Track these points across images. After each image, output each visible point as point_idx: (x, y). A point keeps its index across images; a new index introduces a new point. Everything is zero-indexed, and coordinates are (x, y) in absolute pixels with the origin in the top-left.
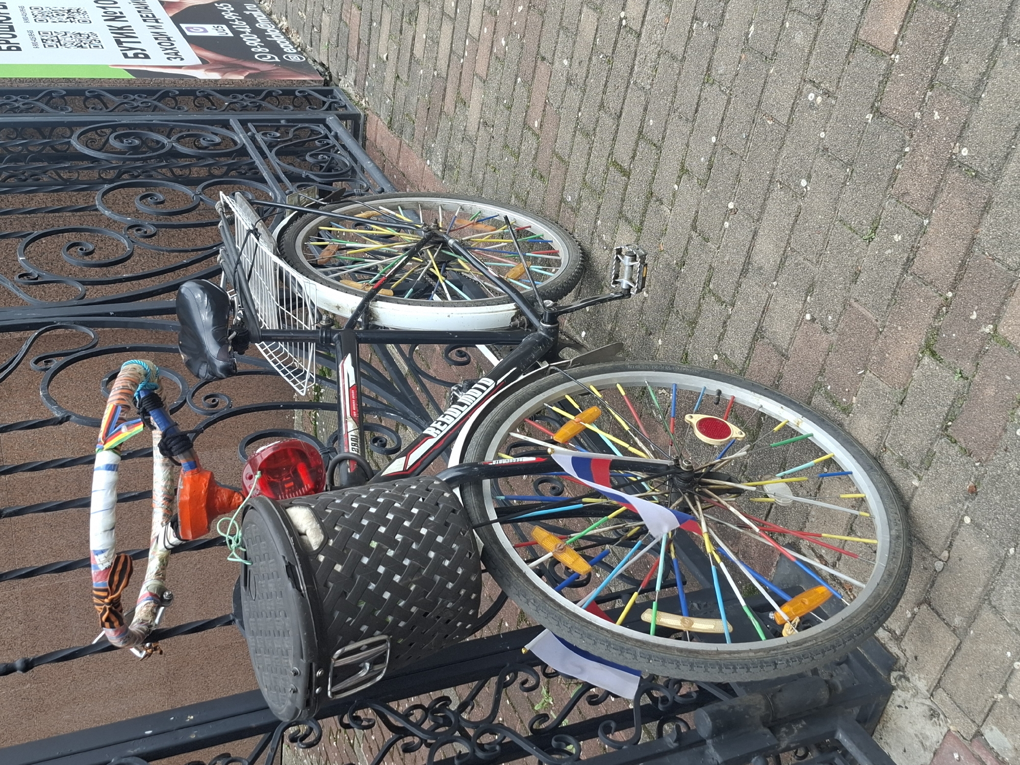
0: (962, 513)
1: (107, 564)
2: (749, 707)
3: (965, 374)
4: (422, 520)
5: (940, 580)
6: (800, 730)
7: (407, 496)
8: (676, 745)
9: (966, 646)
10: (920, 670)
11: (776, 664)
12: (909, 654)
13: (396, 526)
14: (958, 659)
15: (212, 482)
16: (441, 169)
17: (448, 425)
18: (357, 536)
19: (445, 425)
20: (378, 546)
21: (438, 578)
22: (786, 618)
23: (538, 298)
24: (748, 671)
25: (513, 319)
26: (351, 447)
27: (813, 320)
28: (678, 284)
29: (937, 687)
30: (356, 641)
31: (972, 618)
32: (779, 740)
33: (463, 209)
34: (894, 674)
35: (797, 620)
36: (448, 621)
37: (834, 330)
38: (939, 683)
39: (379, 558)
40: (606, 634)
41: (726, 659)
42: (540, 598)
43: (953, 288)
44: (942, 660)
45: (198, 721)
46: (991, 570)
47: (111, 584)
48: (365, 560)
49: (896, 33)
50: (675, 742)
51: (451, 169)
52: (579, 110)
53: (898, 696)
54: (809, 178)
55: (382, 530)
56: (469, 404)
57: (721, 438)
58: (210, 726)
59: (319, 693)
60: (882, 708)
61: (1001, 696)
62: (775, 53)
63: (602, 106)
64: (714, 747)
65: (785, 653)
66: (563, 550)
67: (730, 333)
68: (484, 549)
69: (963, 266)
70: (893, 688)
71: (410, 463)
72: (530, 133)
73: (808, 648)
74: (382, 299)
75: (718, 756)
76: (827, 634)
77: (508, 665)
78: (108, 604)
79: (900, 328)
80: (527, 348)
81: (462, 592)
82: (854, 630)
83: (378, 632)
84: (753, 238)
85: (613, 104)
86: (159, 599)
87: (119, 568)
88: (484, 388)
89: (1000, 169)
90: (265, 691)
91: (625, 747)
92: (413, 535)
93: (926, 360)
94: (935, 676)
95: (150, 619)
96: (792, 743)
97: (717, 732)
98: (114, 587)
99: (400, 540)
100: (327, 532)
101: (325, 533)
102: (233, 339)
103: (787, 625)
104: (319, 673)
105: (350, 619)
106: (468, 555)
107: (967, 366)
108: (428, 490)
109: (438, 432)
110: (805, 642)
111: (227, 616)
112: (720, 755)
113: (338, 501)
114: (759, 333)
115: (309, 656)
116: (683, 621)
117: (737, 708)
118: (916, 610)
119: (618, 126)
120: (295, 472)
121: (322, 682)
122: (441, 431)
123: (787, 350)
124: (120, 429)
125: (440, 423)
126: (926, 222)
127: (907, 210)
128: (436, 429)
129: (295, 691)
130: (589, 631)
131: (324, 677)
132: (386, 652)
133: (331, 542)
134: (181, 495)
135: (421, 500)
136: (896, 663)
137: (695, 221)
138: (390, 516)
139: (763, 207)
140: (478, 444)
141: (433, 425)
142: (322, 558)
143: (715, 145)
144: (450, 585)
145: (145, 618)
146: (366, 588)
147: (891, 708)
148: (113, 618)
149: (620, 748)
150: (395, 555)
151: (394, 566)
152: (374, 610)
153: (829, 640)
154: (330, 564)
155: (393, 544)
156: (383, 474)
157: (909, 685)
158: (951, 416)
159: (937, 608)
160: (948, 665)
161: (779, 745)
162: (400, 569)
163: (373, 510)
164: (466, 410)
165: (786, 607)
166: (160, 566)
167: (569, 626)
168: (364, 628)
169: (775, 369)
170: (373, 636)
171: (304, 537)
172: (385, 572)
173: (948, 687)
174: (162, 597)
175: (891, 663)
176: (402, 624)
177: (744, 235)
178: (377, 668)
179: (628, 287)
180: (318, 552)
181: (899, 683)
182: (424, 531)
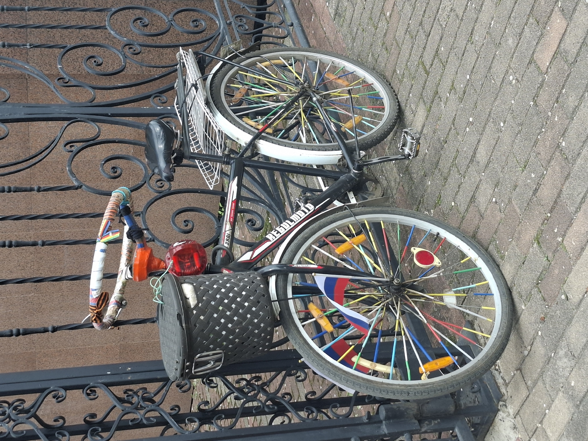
0: (538, 329)
1: (97, 296)
2: (408, 409)
3: (549, 259)
4: (246, 298)
5: (526, 360)
6: (435, 424)
7: (242, 284)
8: (367, 421)
9: (531, 396)
10: (512, 403)
11: (409, 393)
12: (509, 394)
13: (233, 300)
14: (527, 403)
15: (151, 256)
16: (334, 13)
17: (280, 234)
18: (213, 303)
19: (279, 234)
20: (222, 309)
21: (250, 327)
22: (424, 371)
23: (357, 149)
24: (394, 394)
25: (339, 161)
26: (225, 241)
27: (496, 202)
28: (442, 152)
29: (517, 414)
30: (207, 351)
31: (535, 383)
32: (421, 427)
33: (333, 64)
34: (501, 403)
35: (428, 373)
36: (255, 347)
37: (503, 212)
38: (518, 412)
39: (222, 315)
40: (329, 365)
41: (384, 387)
42: (302, 342)
43: (551, 212)
44: (520, 401)
45: (133, 371)
46: (544, 361)
47: (98, 305)
48: (215, 315)
49: (548, 64)
50: (367, 419)
51: (340, 16)
52: (410, 19)
53: (501, 415)
54: (504, 123)
55: (226, 301)
56: (296, 221)
57: (427, 264)
58: (138, 374)
59: (188, 372)
60: (492, 419)
61: (540, 425)
62: (500, 43)
63: (421, 24)
64: (385, 425)
65: (415, 389)
66: (322, 318)
67: (461, 193)
68: (280, 311)
69: (555, 202)
70: (498, 410)
71: (254, 256)
72: (384, 18)
73: (428, 388)
74: (264, 138)
75: (386, 430)
76: (440, 383)
77: (292, 366)
78: (96, 313)
79: (528, 224)
80: (340, 185)
81: (263, 335)
82: (455, 383)
83: (218, 349)
84: (478, 143)
85: (427, 27)
86: (120, 304)
87: (102, 298)
88: (307, 211)
89: (575, 160)
90: (165, 363)
91: (341, 418)
92: (241, 305)
93: (535, 245)
94: (517, 408)
95: (114, 315)
96: (428, 430)
97: (387, 418)
98: (99, 306)
99: (234, 307)
100: (199, 299)
101: (198, 300)
102: (174, 159)
103: (424, 374)
104: (188, 364)
105: (205, 342)
106: (267, 318)
107: (550, 255)
108: (253, 282)
109: (274, 237)
110: (427, 385)
111: (153, 318)
112: (387, 430)
113: (207, 283)
114: (473, 199)
115: (184, 356)
116: (371, 365)
117: (401, 408)
118: (515, 372)
119: (427, 41)
120: (192, 257)
121: (190, 367)
122: (276, 237)
123: (483, 214)
124: (109, 234)
125: (276, 232)
126: (545, 172)
127: (539, 162)
128: (273, 235)
129: (176, 370)
130: (322, 363)
131: (191, 366)
132: (222, 357)
133: (200, 305)
134: (135, 261)
135: (248, 287)
136: (502, 398)
137: (454, 120)
138: (231, 295)
139: (484, 128)
140: (292, 251)
141: (273, 232)
142: (195, 312)
143: (468, 80)
144: (256, 331)
145: (112, 315)
146: (214, 329)
147: (497, 420)
148: (97, 319)
149: (338, 418)
150: (230, 314)
151: (229, 320)
152: (217, 339)
153: (440, 386)
154: (198, 315)
155: (230, 309)
156: (239, 261)
157: (506, 410)
158: (540, 279)
159: (523, 374)
160: (523, 404)
161: (420, 430)
162: (232, 321)
163: (223, 290)
164: (293, 224)
165: (427, 365)
166: (122, 286)
167: (313, 359)
168: (211, 346)
169: (477, 222)
170: (216, 350)
171: (188, 300)
172: (224, 322)
173: (521, 415)
174: (122, 303)
175: (500, 397)
176: (230, 346)
177: (473, 139)
178: (217, 364)
179: (408, 154)
180: (194, 309)
181: (502, 408)
182: (246, 304)
